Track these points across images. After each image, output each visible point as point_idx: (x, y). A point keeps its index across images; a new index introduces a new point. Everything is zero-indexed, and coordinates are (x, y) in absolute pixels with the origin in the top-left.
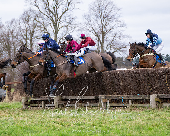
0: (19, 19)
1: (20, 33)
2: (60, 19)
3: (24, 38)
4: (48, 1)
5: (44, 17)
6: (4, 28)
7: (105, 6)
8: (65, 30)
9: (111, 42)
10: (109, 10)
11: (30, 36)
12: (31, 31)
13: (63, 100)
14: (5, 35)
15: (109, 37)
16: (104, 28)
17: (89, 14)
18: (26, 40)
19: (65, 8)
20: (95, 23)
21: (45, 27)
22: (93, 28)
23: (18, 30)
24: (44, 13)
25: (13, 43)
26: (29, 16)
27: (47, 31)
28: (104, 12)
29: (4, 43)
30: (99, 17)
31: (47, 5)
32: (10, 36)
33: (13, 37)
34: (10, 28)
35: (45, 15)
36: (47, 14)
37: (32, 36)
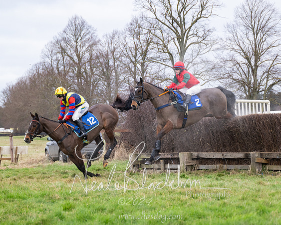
0: (124, 31)
1: (126, 53)
2: (189, 31)
3: (132, 61)
4: (171, 4)
5: (164, 29)
6: (101, 45)
7: (260, 12)
8: (197, 48)
9: (270, 69)
10: (267, 17)
11: (141, 58)
12: (142, 49)
13: (193, 159)
14: (103, 55)
15: (266, 60)
16: (257, 46)
17: (234, 23)
18: (135, 63)
19: (197, 13)
20: (244, 39)
21: (164, 44)
22: (240, 46)
23: (122, 49)
24: (163, 22)
25: (115, 69)
26: (140, 27)
27: (168, 50)
28: (259, 22)
29: (101, 68)
30: (250, 29)
31: (168, 9)
32: (109, 57)
33: (114, 59)
34: (110, 45)
35: (165, 24)
36: (168, 24)
37: (145, 58)
